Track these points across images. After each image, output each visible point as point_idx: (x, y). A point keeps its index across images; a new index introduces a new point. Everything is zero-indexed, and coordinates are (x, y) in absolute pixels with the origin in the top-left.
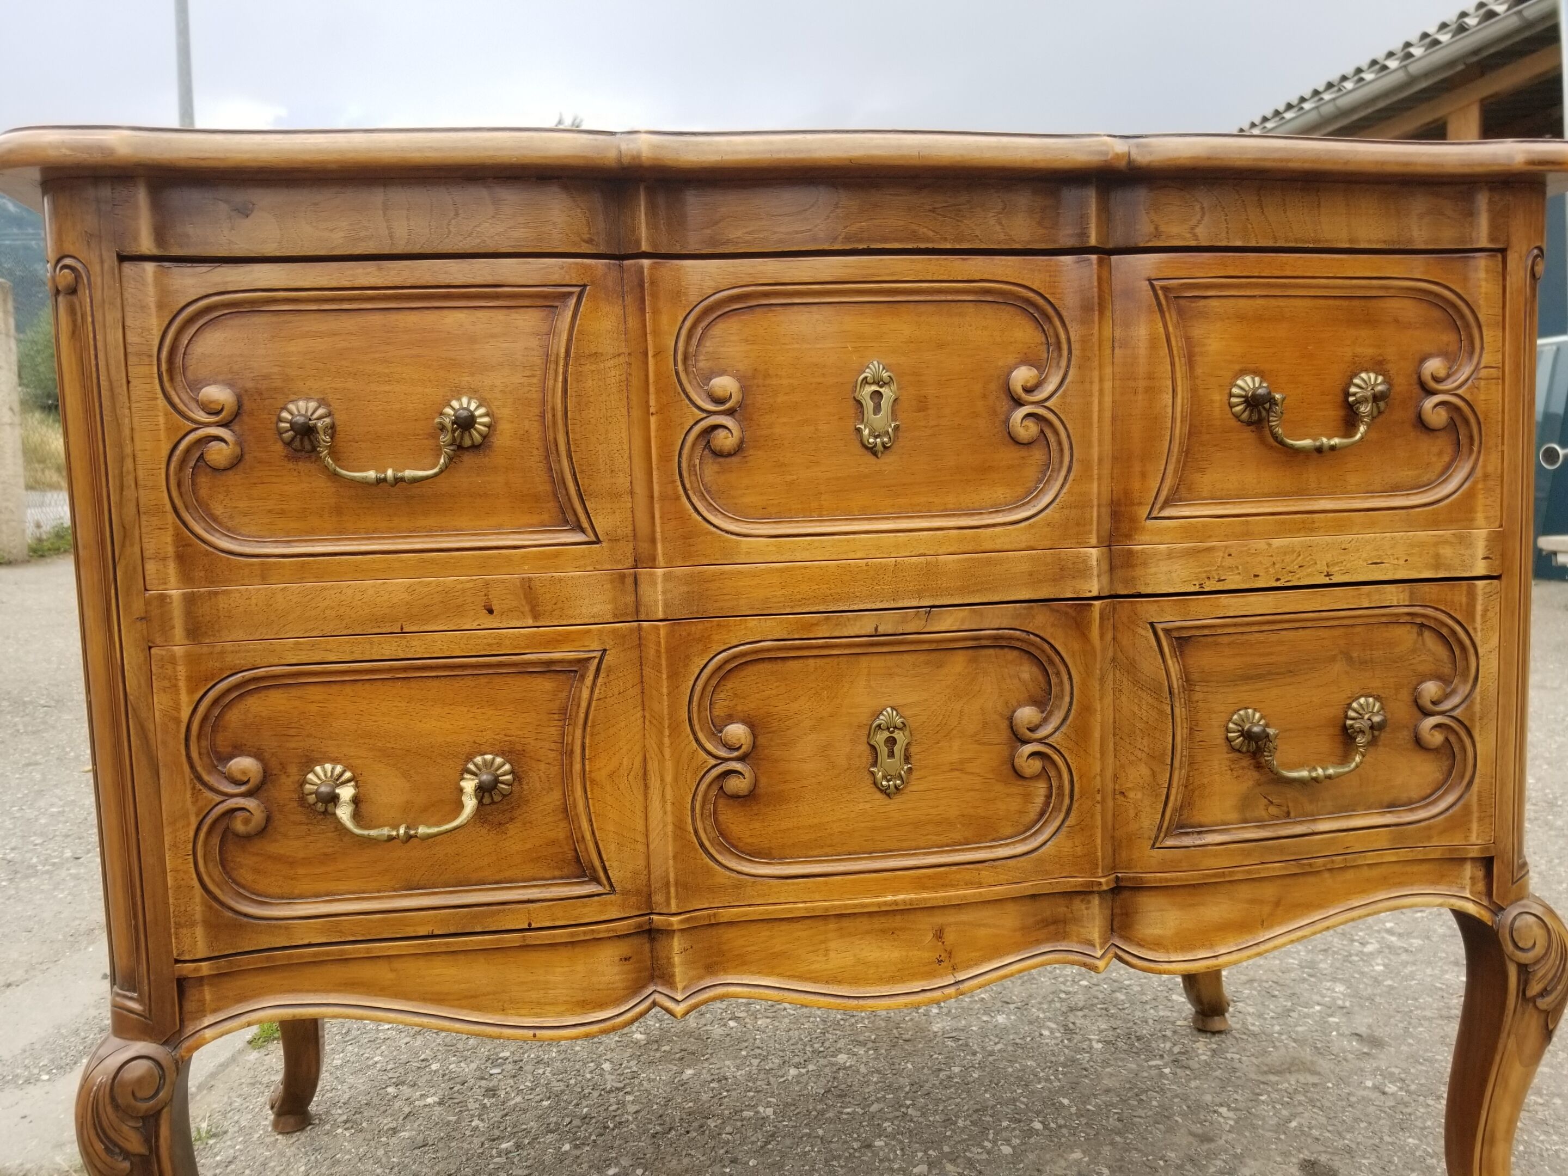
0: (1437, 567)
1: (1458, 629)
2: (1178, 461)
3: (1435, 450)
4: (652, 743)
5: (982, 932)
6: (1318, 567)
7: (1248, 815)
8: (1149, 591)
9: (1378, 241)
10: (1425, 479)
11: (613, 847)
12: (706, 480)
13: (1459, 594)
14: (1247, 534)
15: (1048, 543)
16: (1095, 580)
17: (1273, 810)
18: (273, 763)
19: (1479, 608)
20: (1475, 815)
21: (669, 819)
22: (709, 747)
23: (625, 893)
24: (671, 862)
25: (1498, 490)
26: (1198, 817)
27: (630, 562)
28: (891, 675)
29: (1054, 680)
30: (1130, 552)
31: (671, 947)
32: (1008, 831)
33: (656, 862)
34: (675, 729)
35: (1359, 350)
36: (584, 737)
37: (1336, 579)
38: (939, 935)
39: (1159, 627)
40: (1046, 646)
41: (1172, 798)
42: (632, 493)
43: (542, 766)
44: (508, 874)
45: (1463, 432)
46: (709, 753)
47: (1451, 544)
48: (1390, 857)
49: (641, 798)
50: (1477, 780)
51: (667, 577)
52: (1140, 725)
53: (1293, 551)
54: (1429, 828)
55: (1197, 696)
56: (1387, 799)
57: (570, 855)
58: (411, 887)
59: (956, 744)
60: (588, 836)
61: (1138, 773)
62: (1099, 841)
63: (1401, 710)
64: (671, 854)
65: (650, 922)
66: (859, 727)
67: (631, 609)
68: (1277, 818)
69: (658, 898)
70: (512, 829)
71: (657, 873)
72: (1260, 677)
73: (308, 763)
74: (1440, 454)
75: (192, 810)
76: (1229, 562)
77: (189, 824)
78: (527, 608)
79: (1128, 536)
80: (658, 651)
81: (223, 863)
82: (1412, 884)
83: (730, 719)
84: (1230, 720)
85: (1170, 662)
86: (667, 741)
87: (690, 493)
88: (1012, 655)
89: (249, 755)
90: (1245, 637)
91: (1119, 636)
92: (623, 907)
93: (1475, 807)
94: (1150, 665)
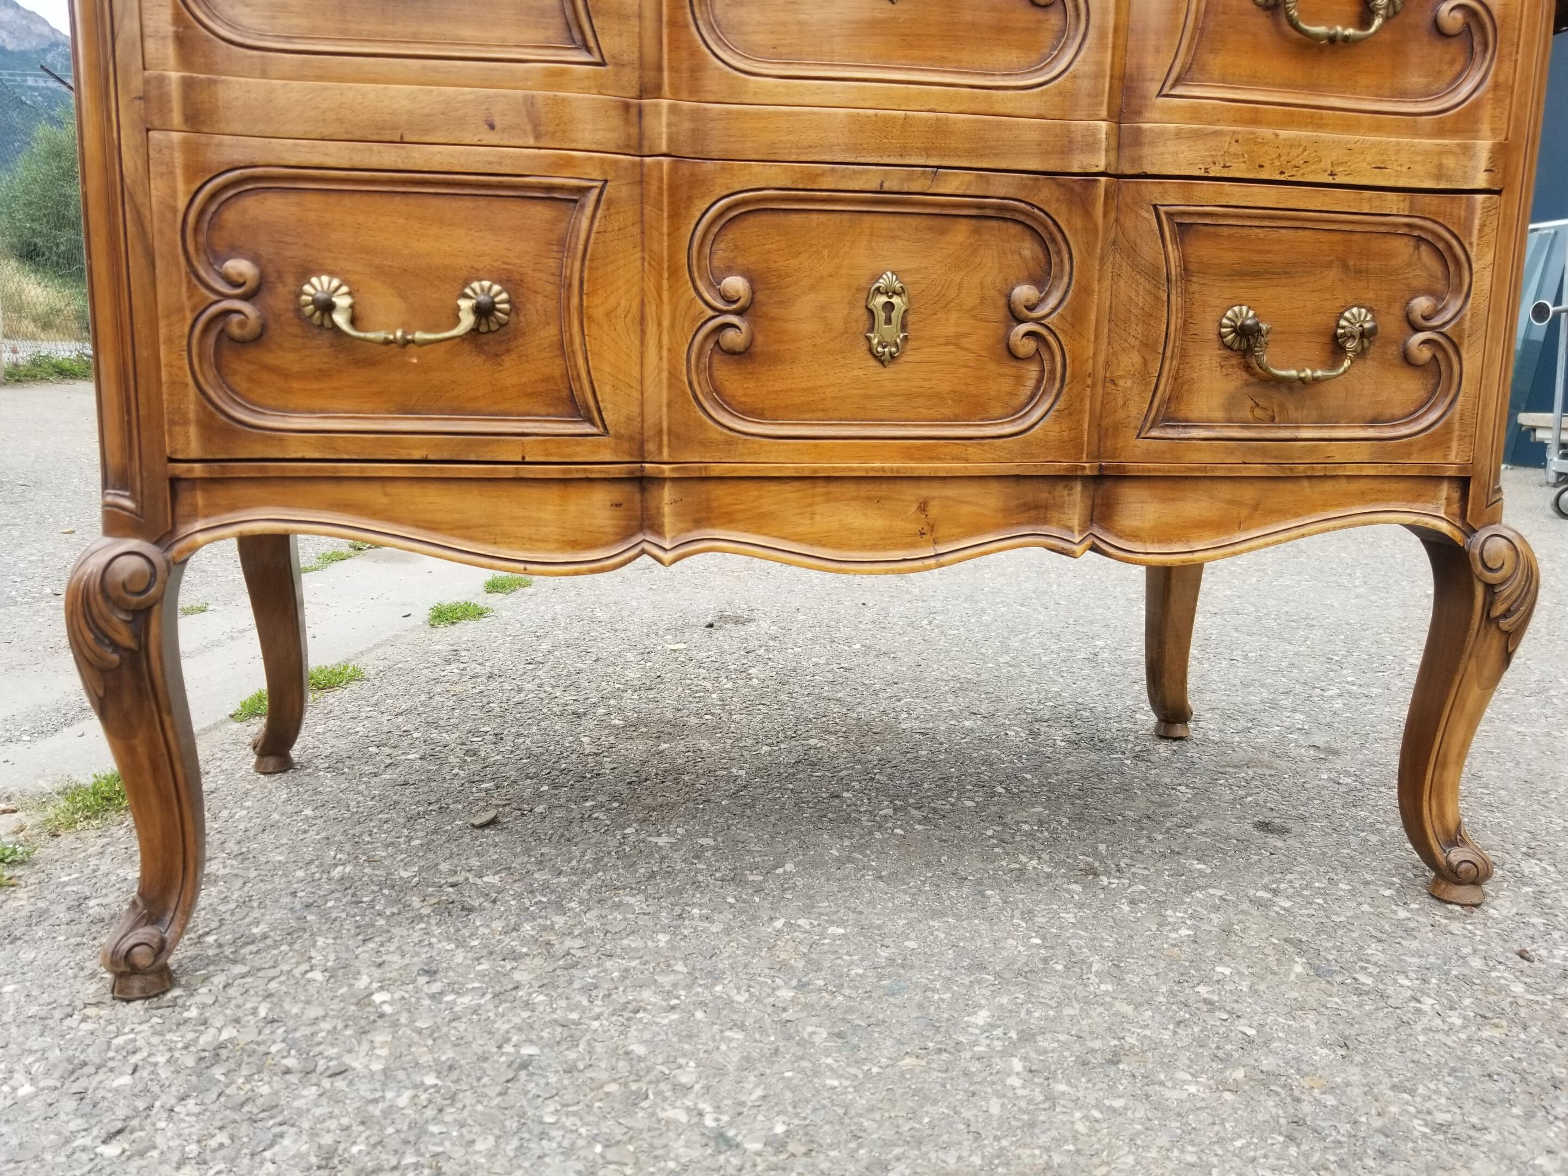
0: (1439, 177)
1: (1454, 243)
2: (1192, 38)
3: (1447, 57)
4: (651, 286)
5: (965, 509)
6: (1323, 165)
7: (1234, 414)
8: (1155, 171)
10: (1434, 87)
11: (608, 389)
12: (717, 12)
13: (1457, 206)
14: (1255, 120)
15: (1057, 113)
16: (1103, 154)
17: (1258, 413)
18: (270, 269)
19: (1477, 222)
20: (1456, 433)
21: (665, 365)
22: (707, 296)
23: (618, 437)
24: (665, 410)
25: (1507, 101)
26: (1184, 412)
27: (634, 92)
28: (893, 238)
29: (1054, 259)
30: (1139, 130)
31: (661, 498)
32: (998, 412)
33: (650, 409)
34: (674, 272)
36: (582, 271)
37: (1339, 180)
38: (923, 507)
39: (1162, 209)
40: (1049, 222)
41: (1161, 388)
42: (640, 16)
43: (540, 299)
44: (504, 407)
45: (1477, 39)
46: (707, 304)
47: (1455, 154)
48: (1369, 470)
49: (637, 343)
50: (1460, 398)
51: (673, 110)
52: (1136, 311)
53: (1300, 146)
54: (1410, 445)
55: (1195, 287)
56: (1370, 414)
57: (565, 393)
58: (406, 410)
59: (953, 316)
60: (584, 374)
61: (1130, 360)
62: (1086, 426)
63: (1392, 324)
64: (665, 401)
65: (642, 469)
66: (859, 290)
67: (634, 142)
68: (1262, 421)
69: (651, 446)
70: (508, 361)
71: (650, 420)
72: (1256, 275)
73: (305, 274)
74: (1452, 62)
75: (187, 304)
76: (1235, 148)
77: (183, 319)
78: (529, 127)
79: (1138, 113)
80: (660, 188)
81: (219, 366)
82: (1389, 501)
83: (730, 270)
84: (1224, 315)
85: (1170, 247)
86: (665, 284)
87: (700, 23)
88: (1014, 229)
89: (246, 259)
90: (1246, 231)
91: (1122, 218)
92: (616, 451)
93: (1456, 426)
94: (1150, 250)
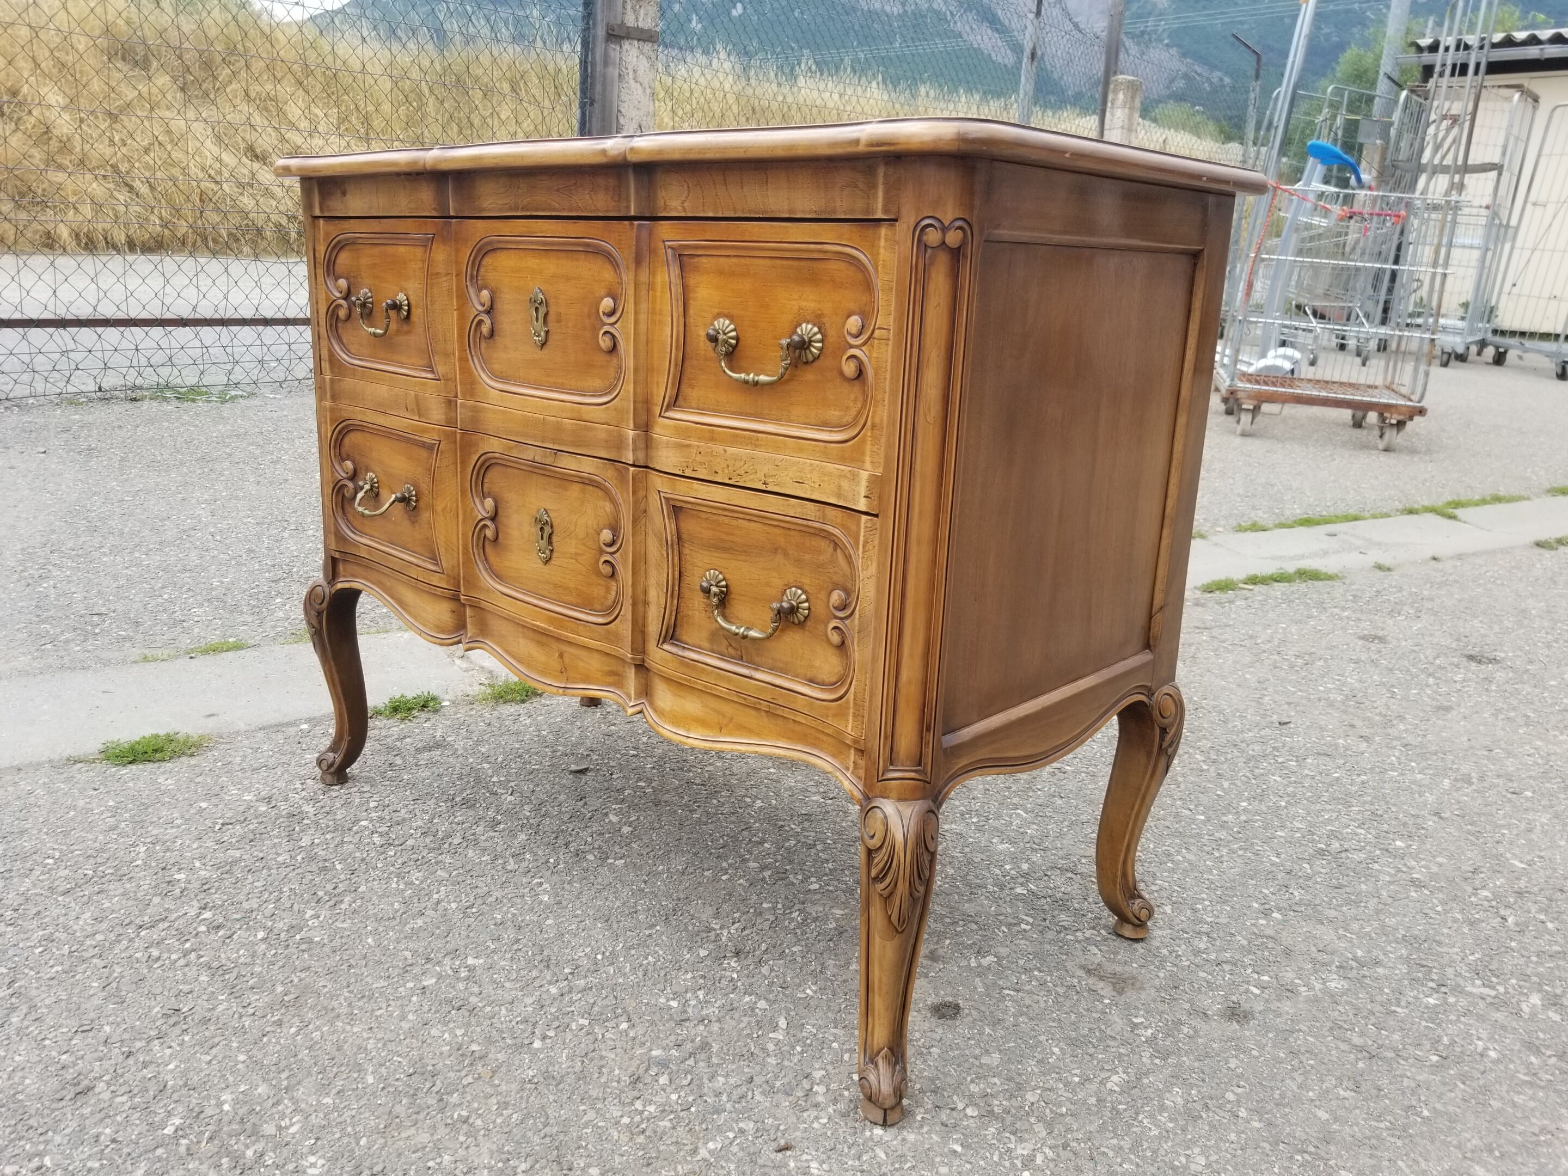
0: (839, 496)
3: (852, 397)
6: (757, 475)
7: (715, 648)
8: (657, 467)
9: (810, 212)
10: (842, 420)
11: (442, 550)
13: (850, 522)
14: (712, 439)
16: (631, 452)
17: (730, 651)
18: (357, 466)
19: (863, 539)
20: (851, 711)
21: (461, 542)
22: (479, 508)
23: (448, 576)
26: (685, 637)
27: (453, 394)
28: (545, 488)
29: (620, 516)
30: (652, 438)
31: (466, 613)
32: (598, 607)
35: (804, 304)
36: (433, 486)
37: (767, 488)
38: (561, 656)
39: (663, 495)
42: (455, 354)
43: (424, 497)
46: (479, 512)
47: (849, 479)
48: (801, 720)
50: (854, 683)
51: (461, 405)
52: (654, 561)
53: (741, 459)
54: (828, 709)
55: (686, 551)
57: (430, 547)
59: (574, 542)
60: (435, 540)
61: (653, 593)
63: (821, 607)
64: (462, 562)
66: (532, 517)
67: (454, 420)
68: (734, 658)
70: (417, 526)
72: (725, 550)
73: (367, 470)
74: (855, 401)
75: (331, 480)
76: (699, 458)
77: (330, 487)
78: (417, 410)
81: (343, 508)
83: (488, 495)
84: (704, 575)
85: (667, 520)
89: (350, 461)
90: (715, 517)
91: (648, 495)
92: (448, 583)
93: (854, 705)
94: (658, 520)
